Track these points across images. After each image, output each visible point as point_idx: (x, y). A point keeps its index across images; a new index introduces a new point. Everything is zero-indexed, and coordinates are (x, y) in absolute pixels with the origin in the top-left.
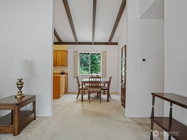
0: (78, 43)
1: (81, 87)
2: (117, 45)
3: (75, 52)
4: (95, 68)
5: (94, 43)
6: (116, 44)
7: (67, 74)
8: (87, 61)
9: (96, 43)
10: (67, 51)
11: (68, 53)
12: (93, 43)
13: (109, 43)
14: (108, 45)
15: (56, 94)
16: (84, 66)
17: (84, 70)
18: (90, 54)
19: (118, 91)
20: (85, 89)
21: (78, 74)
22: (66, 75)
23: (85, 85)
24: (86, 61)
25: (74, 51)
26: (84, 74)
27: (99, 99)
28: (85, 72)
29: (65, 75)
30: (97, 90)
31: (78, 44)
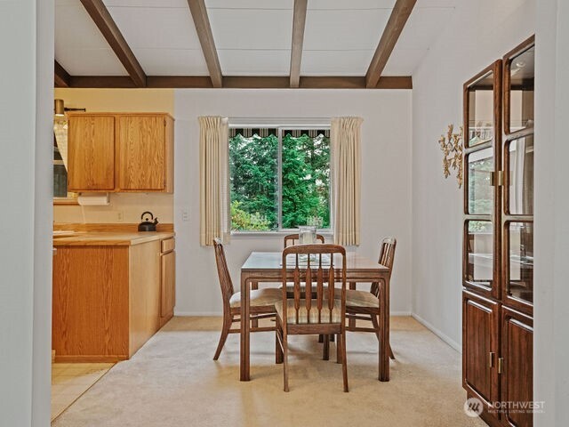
0: (220, 80)
1: (236, 298)
2: (410, 87)
3: (209, 123)
4: (295, 204)
5: (301, 77)
6: (405, 82)
7: (169, 228)
8: (261, 174)
9: (305, 82)
10: (168, 120)
11: (173, 126)
12: (295, 80)
13: (370, 80)
14: (365, 87)
15: (107, 338)
16: (247, 192)
17: (251, 211)
18: (280, 133)
19: (414, 310)
20: (258, 310)
21: (224, 230)
22: (163, 236)
23: (255, 287)
24: (256, 176)
25: (201, 119)
26: (252, 231)
27: (333, 358)
28: (255, 218)
29: (156, 237)
30: (325, 320)
31: (224, 86)
